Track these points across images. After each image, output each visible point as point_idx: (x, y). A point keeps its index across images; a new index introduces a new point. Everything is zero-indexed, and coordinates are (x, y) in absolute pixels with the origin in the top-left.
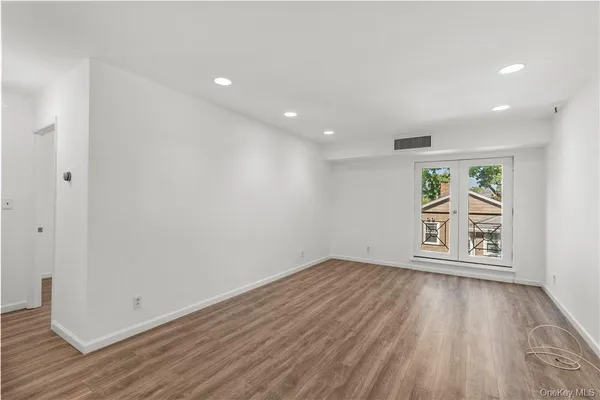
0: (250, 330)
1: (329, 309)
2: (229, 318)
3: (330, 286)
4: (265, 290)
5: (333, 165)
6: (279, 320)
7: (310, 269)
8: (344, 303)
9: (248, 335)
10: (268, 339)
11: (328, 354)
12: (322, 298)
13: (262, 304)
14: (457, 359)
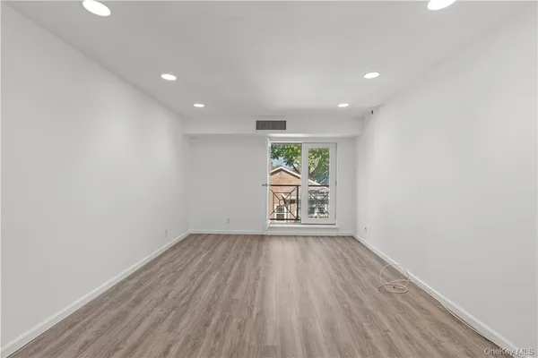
0: (140, 341)
1: (218, 288)
2: (99, 334)
3: (205, 262)
4: (132, 283)
5: (193, 139)
6: (171, 317)
7: (174, 248)
8: (230, 279)
9: (140, 350)
10: (171, 346)
11: (247, 340)
12: (205, 278)
13: (138, 302)
14: (346, 306)
